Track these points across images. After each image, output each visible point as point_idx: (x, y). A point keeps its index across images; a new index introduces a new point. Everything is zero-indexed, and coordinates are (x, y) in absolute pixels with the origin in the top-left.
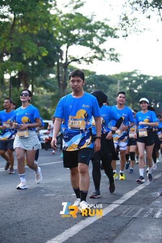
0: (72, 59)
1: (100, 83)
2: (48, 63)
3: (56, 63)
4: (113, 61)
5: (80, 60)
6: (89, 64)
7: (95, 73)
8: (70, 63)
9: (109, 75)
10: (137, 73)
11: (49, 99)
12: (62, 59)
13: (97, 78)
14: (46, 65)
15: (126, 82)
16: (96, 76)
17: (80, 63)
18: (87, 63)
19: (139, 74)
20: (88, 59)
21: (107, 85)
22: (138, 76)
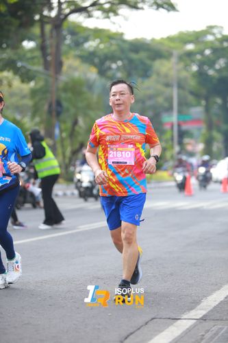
0: (73, 7)
1: (134, 56)
2: (19, 18)
3: (37, 17)
4: (161, 9)
5: (90, 9)
6: (108, 17)
7: (122, 34)
8: (67, 16)
9: (153, 40)
10: (214, 34)
11: (24, 97)
12: (51, 9)
13: (126, 46)
14: (16, 22)
15: (190, 54)
16: (125, 41)
17: (90, 16)
18: (105, 15)
19: (219, 36)
20: (107, 6)
21: (148, 62)
22: (217, 39)
